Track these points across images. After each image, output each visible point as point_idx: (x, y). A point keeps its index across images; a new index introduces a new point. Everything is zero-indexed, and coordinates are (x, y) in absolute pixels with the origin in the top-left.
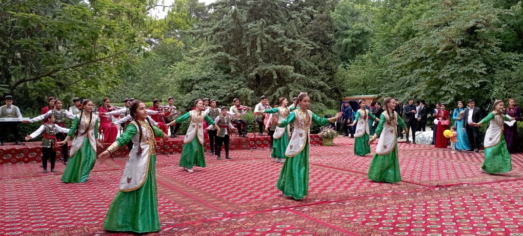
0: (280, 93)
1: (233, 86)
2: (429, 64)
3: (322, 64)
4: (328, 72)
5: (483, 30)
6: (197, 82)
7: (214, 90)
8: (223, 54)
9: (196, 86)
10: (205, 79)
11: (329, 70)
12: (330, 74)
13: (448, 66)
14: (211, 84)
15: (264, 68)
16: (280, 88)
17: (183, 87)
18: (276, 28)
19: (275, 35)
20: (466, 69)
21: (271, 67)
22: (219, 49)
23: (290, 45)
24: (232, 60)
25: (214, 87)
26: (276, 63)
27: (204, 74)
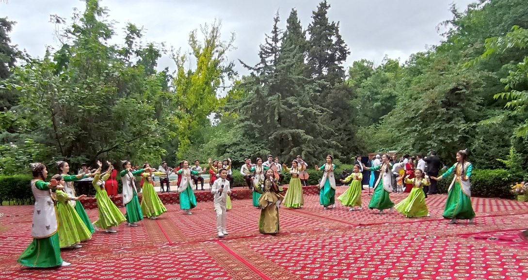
0: (294, 152)
1: (256, 148)
2: (418, 123)
3: (342, 126)
4: (347, 133)
5: (463, 91)
6: (229, 146)
7: (241, 153)
8: (248, 123)
9: (228, 150)
10: (235, 144)
11: (348, 131)
12: (349, 135)
13: (434, 124)
14: (238, 148)
15: (281, 132)
16: (294, 148)
17: (219, 151)
18: (291, 99)
19: (290, 106)
20: (448, 125)
21: (286, 131)
22: (247, 119)
23: (303, 113)
24: (256, 128)
25: (241, 150)
26: (293, 127)
27: (235, 140)
